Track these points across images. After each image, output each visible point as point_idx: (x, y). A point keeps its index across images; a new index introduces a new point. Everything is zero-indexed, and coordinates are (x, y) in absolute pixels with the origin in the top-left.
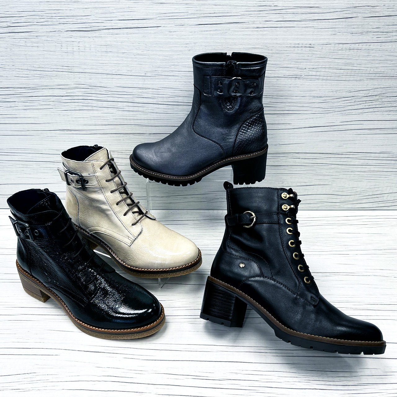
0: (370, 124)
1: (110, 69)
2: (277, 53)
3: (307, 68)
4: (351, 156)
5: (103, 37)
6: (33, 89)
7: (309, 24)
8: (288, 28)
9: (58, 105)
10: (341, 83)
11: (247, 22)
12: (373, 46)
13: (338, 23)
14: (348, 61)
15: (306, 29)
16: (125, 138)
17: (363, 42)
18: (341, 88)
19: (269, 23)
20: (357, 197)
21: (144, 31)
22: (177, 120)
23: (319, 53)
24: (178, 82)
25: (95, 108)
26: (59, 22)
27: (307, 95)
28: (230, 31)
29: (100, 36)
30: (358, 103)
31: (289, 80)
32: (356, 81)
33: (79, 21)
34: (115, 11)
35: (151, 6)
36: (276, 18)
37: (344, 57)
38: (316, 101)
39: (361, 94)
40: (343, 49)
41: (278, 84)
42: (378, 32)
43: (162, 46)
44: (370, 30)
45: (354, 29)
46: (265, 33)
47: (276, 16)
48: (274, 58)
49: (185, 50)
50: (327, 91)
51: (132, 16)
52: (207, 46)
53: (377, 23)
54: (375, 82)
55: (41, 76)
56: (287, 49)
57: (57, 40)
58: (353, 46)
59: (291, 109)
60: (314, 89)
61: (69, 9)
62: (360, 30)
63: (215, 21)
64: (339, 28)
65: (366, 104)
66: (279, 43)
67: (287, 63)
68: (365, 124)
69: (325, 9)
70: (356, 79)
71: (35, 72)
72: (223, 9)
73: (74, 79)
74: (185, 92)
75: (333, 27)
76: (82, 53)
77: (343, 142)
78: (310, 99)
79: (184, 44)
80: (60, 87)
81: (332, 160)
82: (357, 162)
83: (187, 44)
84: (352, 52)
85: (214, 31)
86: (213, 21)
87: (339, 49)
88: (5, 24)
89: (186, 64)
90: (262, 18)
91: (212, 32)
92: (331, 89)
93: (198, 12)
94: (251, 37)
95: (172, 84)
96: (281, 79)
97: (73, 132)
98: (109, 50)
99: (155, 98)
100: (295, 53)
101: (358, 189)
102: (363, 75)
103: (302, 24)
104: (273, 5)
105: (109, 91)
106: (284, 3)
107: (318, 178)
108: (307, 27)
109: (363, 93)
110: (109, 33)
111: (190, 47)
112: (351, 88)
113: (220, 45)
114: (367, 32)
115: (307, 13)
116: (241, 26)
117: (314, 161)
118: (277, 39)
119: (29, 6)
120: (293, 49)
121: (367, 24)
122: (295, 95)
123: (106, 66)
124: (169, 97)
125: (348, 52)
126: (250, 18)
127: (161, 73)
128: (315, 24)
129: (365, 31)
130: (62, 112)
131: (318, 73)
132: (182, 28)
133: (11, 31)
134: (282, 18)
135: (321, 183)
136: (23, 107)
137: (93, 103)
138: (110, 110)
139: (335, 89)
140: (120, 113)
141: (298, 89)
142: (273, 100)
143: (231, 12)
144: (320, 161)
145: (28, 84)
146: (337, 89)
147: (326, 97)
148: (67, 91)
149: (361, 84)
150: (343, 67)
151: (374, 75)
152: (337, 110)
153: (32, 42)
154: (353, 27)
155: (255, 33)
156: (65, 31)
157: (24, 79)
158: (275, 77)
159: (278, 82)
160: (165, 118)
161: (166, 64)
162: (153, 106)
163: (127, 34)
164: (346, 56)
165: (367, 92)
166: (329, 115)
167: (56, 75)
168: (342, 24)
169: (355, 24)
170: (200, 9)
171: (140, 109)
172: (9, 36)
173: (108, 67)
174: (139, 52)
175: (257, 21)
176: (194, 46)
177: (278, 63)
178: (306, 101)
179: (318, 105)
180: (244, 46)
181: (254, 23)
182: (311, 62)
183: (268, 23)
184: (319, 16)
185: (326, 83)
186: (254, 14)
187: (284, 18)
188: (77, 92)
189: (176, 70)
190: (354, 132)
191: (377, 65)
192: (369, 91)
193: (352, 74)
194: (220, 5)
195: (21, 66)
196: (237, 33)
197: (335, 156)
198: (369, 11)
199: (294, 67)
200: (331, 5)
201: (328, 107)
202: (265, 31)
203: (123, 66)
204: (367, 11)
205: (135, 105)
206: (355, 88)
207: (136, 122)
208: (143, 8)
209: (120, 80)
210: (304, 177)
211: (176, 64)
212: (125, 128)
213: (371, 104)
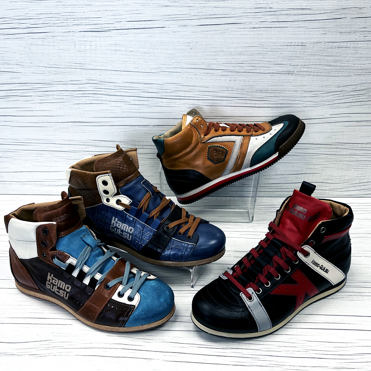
0: (357, 117)
1: (118, 66)
2: (272, 51)
3: (299, 65)
4: (339, 147)
5: (113, 37)
6: (49, 84)
7: (301, 24)
8: (282, 29)
9: (71, 99)
10: (330, 78)
11: (244, 22)
12: (360, 45)
13: (328, 23)
14: (337, 58)
15: (299, 29)
16: (131, 129)
17: (351, 40)
18: (330, 83)
19: (265, 24)
20: (345, 185)
21: (150, 31)
22: (178, 113)
23: (311, 51)
24: (180, 77)
25: (104, 102)
26: (73, 24)
27: (299, 89)
28: (229, 31)
29: (110, 36)
30: (346, 97)
31: (282, 76)
32: (345, 76)
33: (92, 22)
34: (124, 13)
35: (157, 9)
36: (270, 19)
37: (333, 54)
38: (307, 95)
39: (349, 89)
40: (332, 47)
41: (272, 80)
42: (365, 31)
43: (166, 45)
44: (357, 30)
45: (343, 29)
46: (261, 32)
47: (271, 17)
48: (269, 56)
49: (187, 49)
50: (317, 85)
51: (140, 18)
52: (208, 45)
53: (364, 23)
54: (362, 78)
55: (56, 72)
56: (281, 47)
57: (71, 40)
58: (342, 44)
59: (284, 103)
60: (305, 84)
61: (83, 11)
62: (349, 30)
63: (215, 22)
64: (329, 28)
65: (354, 98)
66: (273, 42)
67: (281, 60)
68: (353, 117)
69: (315, 10)
70: (344, 75)
71: (51, 69)
72: (223, 11)
73: (86, 75)
74: (186, 87)
75: (324, 27)
76: (93, 51)
77: (332, 134)
78: (301, 94)
79: (186, 43)
80: (73, 82)
81: (322, 150)
82: (345, 152)
83: (189, 43)
84: (340, 50)
85: (214, 31)
86: (213, 22)
87: (328, 47)
88: (24, 26)
89: (188, 61)
90: (258, 19)
91: (212, 32)
92: (321, 84)
93: (200, 14)
94: (248, 37)
95: (174, 79)
96: (275, 75)
97: (83, 124)
98: (118, 49)
99: (159, 93)
100: (288, 51)
101: (346, 178)
102: (351, 71)
103: (295, 25)
104: (268, 7)
105: (117, 86)
106: (278, 5)
107: (309, 167)
108: (300, 27)
109: (351, 88)
110: (118, 33)
111: (192, 46)
112: (340, 83)
113: (219, 44)
114: (355, 32)
115: (299, 14)
116: (239, 26)
117: (305, 151)
118: (271, 38)
119: (46, 8)
120: (286, 47)
121: (355, 24)
122: (288, 90)
123: (115, 63)
124: (172, 92)
125: (337, 50)
126: (247, 19)
127: (165, 69)
128: (307, 24)
129: (353, 31)
130: (74, 106)
131: (309, 70)
132: (185, 29)
133: (30, 32)
134: (276, 19)
135: (311, 172)
136: (39, 101)
137: (103, 97)
138: (118, 104)
139: (325, 84)
140: (127, 106)
141: (291, 84)
142: (268, 95)
143: (230, 13)
144: (311, 151)
145: (43, 80)
146: (327, 84)
147: (317, 91)
148: (79, 86)
149: (349, 79)
150: (333, 64)
151: (361, 71)
152: (327, 103)
153: (48, 42)
154: (341, 27)
155: (252, 33)
156: (79, 32)
157: (41, 76)
158: (270, 73)
159: (272, 77)
160: (167, 111)
161: (170, 61)
162: (157, 100)
163: (135, 33)
164: (335, 53)
165: (355, 87)
166: (319, 108)
167: (69, 71)
168: (331, 24)
169: (344, 24)
170: (201, 11)
171: (145, 103)
172: (28, 36)
173: (117, 64)
174: (145, 50)
175: (253, 22)
176: (196, 45)
177: (273, 60)
178: (298, 95)
179: (309, 99)
180: (241, 45)
181: (251, 24)
182: (303, 60)
183: (263, 24)
184: (310, 17)
185: (316, 78)
186: (251, 15)
187: (278, 19)
188: (88, 87)
189: (178, 67)
190: (342, 124)
191: (365, 62)
192: (357, 86)
193: (341, 71)
194: (220, 7)
195: (38, 64)
196: (234, 33)
197: (324, 146)
198: (357, 13)
199: (287, 64)
200: (322, 7)
201: (319, 100)
202: (260, 31)
203: (130, 63)
204: (354, 13)
205: (141, 99)
206: (343, 83)
207: (141, 114)
208: (150, 10)
209: (127, 76)
210: (296, 166)
211: (179, 61)
212: (131, 120)
213: (358, 98)
